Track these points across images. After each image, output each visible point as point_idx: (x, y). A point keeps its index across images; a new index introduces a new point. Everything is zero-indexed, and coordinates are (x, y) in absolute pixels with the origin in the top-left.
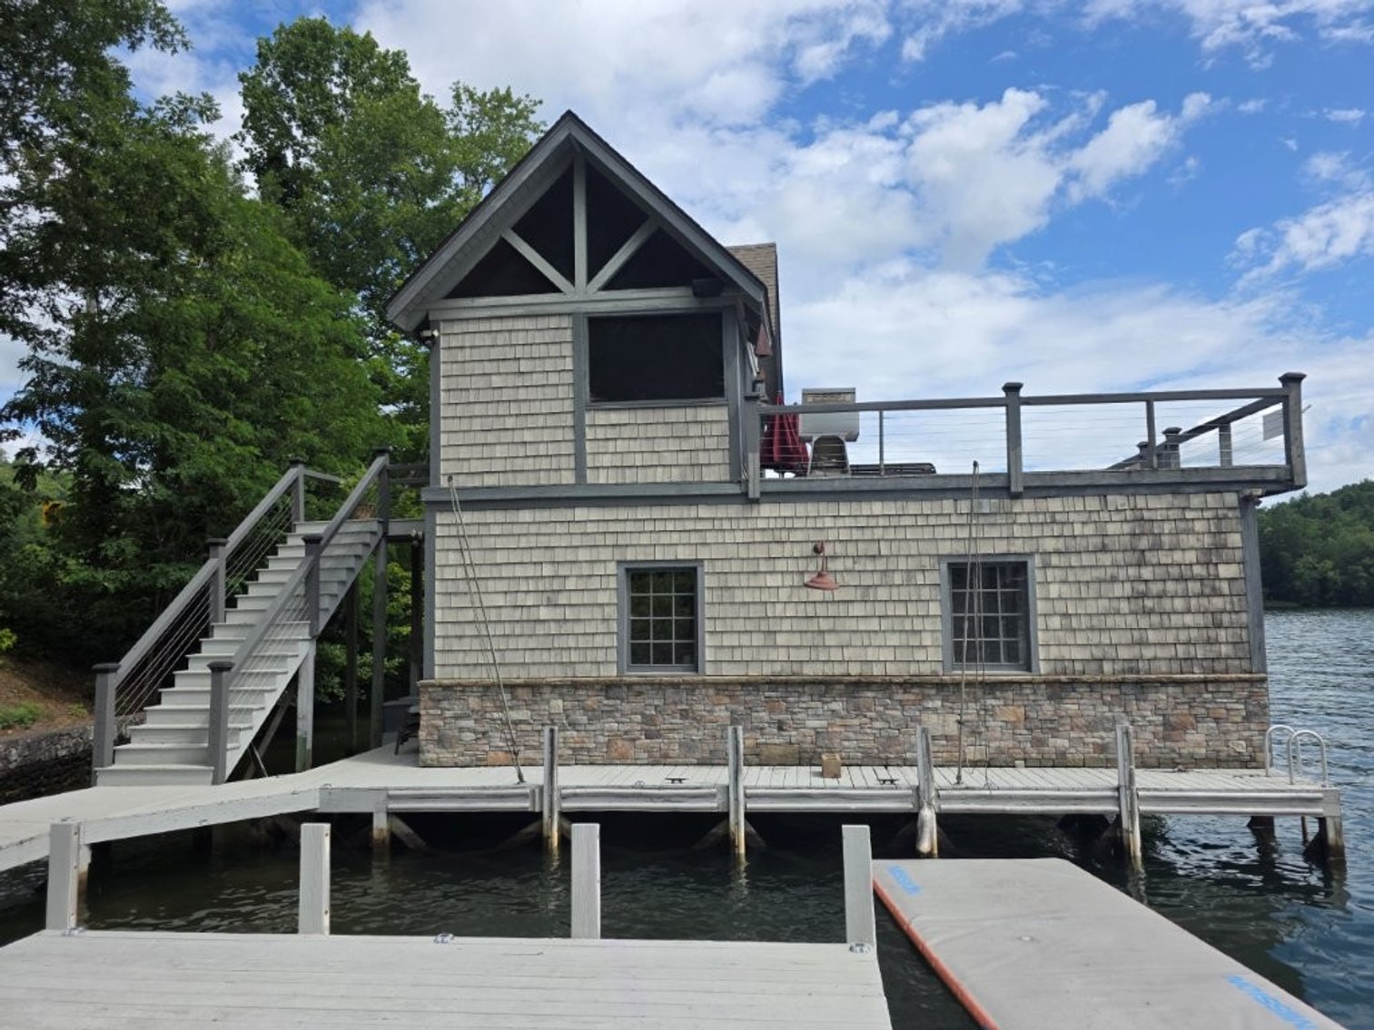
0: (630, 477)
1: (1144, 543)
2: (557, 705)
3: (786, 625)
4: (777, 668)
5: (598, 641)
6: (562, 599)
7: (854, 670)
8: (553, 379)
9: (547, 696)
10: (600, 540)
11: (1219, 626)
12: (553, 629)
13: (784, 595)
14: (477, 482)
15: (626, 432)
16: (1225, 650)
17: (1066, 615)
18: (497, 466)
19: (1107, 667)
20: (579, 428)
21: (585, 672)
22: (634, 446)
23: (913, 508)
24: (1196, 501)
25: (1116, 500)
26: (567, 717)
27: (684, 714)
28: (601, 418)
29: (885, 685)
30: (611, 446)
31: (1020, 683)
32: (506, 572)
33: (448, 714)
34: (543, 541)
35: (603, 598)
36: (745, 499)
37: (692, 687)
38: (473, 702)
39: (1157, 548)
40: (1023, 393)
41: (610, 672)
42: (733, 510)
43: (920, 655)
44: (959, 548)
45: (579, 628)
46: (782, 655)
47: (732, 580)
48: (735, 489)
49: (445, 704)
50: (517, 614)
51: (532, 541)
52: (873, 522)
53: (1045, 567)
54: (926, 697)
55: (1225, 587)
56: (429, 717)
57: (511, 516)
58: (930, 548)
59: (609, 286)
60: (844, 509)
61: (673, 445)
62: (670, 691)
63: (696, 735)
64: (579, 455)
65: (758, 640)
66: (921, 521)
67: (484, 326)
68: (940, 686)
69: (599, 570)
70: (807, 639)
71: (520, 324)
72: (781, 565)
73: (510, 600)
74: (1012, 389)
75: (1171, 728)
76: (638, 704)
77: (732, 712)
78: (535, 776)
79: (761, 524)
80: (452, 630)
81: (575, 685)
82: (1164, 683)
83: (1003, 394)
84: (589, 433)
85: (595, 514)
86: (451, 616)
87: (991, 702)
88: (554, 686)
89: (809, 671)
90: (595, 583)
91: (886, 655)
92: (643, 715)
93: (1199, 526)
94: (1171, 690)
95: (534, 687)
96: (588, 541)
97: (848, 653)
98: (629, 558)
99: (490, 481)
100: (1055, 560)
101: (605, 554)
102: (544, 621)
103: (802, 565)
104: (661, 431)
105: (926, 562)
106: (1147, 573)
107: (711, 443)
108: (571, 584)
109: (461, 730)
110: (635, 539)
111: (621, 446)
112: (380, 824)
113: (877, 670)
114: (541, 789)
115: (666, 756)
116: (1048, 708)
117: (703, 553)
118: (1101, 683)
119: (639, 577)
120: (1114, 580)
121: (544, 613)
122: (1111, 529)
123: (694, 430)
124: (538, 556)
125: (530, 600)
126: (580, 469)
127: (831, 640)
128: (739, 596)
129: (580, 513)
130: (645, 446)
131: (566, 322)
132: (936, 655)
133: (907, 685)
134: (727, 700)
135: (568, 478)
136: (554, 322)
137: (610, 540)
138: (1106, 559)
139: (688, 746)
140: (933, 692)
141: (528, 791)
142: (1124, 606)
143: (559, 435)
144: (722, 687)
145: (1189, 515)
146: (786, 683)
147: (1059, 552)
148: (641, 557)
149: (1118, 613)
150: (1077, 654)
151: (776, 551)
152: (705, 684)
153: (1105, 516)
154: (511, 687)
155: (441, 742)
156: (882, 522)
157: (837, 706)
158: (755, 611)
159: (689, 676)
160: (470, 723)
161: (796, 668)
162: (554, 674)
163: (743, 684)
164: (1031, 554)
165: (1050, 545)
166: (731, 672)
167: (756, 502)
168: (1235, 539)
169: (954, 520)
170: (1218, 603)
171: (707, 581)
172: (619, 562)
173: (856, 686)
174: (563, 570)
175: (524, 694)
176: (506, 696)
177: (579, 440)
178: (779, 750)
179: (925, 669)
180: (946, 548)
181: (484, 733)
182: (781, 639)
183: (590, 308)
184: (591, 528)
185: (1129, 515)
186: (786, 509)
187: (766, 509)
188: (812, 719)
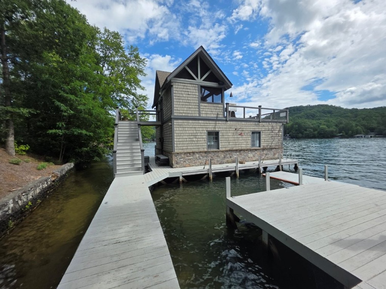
0: (208, 115)
1: (273, 130)
2: (197, 155)
3: (231, 141)
4: (230, 148)
5: (203, 144)
6: (197, 137)
7: (240, 148)
8: (195, 96)
9: (196, 154)
10: (203, 127)
11: (279, 141)
12: (196, 142)
13: (231, 136)
14: (181, 115)
15: (207, 107)
16: (280, 144)
17: (264, 140)
18: (185, 112)
19: (268, 146)
20: (199, 106)
21: (201, 150)
22: (208, 110)
23: (248, 123)
24: (278, 124)
25: (270, 123)
26: (199, 157)
27: (217, 156)
28: (203, 104)
29: (244, 150)
30: (205, 110)
31: (259, 149)
32: (187, 132)
33: (178, 158)
34: (194, 126)
35: (204, 137)
36: (226, 121)
37: (218, 152)
38: (183, 156)
39: (274, 130)
40: (262, 107)
41: (206, 150)
42: (224, 122)
43: (248, 146)
44: (253, 130)
45: (200, 142)
46: (231, 146)
47: (224, 134)
48: (225, 119)
49: (178, 156)
50: (190, 140)
51: (192, 126)
52: (243, 125)
53: (263, 133)
54: (249, 152)
55: (280, 136)
56: (175, 159)
57: (188, 121)
58: (249, 130)
59: (204, 80)
60: (239, 123)
61: (215, 110)
62: (215, 153)
63: (219, 159)
64: (199, 111)
65: (227, 144)
66: (249, 125)
67: (182, 84)
68: (251, 150)
69: (203, 132)
70: (234, 144)
71: (188, 85)
72: (231, 132)
73: (188, 137)
74: (260, 106)
75: (274, 154)
76: (210, 155)
77: (224, 155)
78: (207, 167)
79: (228, 125)
80: (178, 143)
81: (200, 152)
82: (274, 148)
83: (258, 107)
84: (201, 107)
85: (202, 122)
86: (178, 140)
87: (256, 152)
88: (197, 152)
89: (234, 149)
90: (203, 134)
91: (244, 146)
92: (211, 157)
93: (278, 128)
94: (275, 149)
95: (193, 153)
96: (201, 127)
97: (240, 145)
98: (208, 130)
99: (184, 114)
100: (264, 132)
101: (204, 129)
102: (194, 141)
103: (234, 132)
104: (213, 108)
105: (249, 132)
106: (273, 134)
107: (220, 111)
108: (199, 134)
109: (181, 161)
110: (209, 127)
111: (206, 110)
112: (181, 178)
113: (243, 148)
114: (209, 169)
115: (215, 163)
116: (262, 153)
117: (220, 129)
118: (268, 149)
119: (210, 133)
120: (269, 134)
121: (194, 139)
122: (270, 127)
123: (218, 108)
124: (193, 129)
125: (192, 137)
126: (199, 113)
127: (237, 144)
128: (225, 137)
129: (200, 122)
130: (210, 110)
131: (197, 86)
132: (250, 145)
133: (247, 150)
134: (223, 154)
135: (197, 115)
136: (194, 85)
137: (205, 127)
138: (269, 132)
139: (218, 161)
140: (249, 151)
141: (206, 170)
142: (270, 138)
143: (196, 107)
144: (222, 151)
145: (277, 126)
146: (232, 150)
147: (264, 131)
148: (210, 130)
149: (270, 139)
150: (266, 145)
151: (230, 129)
152: (220, 151)
153: (269, 126)
154: (190, 153)
155: (177, 163)
156: (244, 125)
157: (238, 153)
158: (227, 139)
159: (218, 150)
160: (182, 160)
161: (232, 148)
162: (197, 150)
163: (225, 151)
164: (261, 131)
165: (263, 129)
166: (224, 149)
167: (228, 121)
168: (281, 129)
169: (253, 125)
170: (279, 138)
171: (220, 134)
172: (207, 131)
173: (241, 150)
174: (198, 132)
175: (192, 154)
176: (188, 155)
177: (199, 108)
178: (230, 161)
179: (249, 147)
180: (251, 130)
181: (185, 161)
182: (231, 144)
183: (201, 84)
184: (202, 124)
185: (271, 126)
186: (232, 123)
187: (229, 122)
188: (235, 155)
